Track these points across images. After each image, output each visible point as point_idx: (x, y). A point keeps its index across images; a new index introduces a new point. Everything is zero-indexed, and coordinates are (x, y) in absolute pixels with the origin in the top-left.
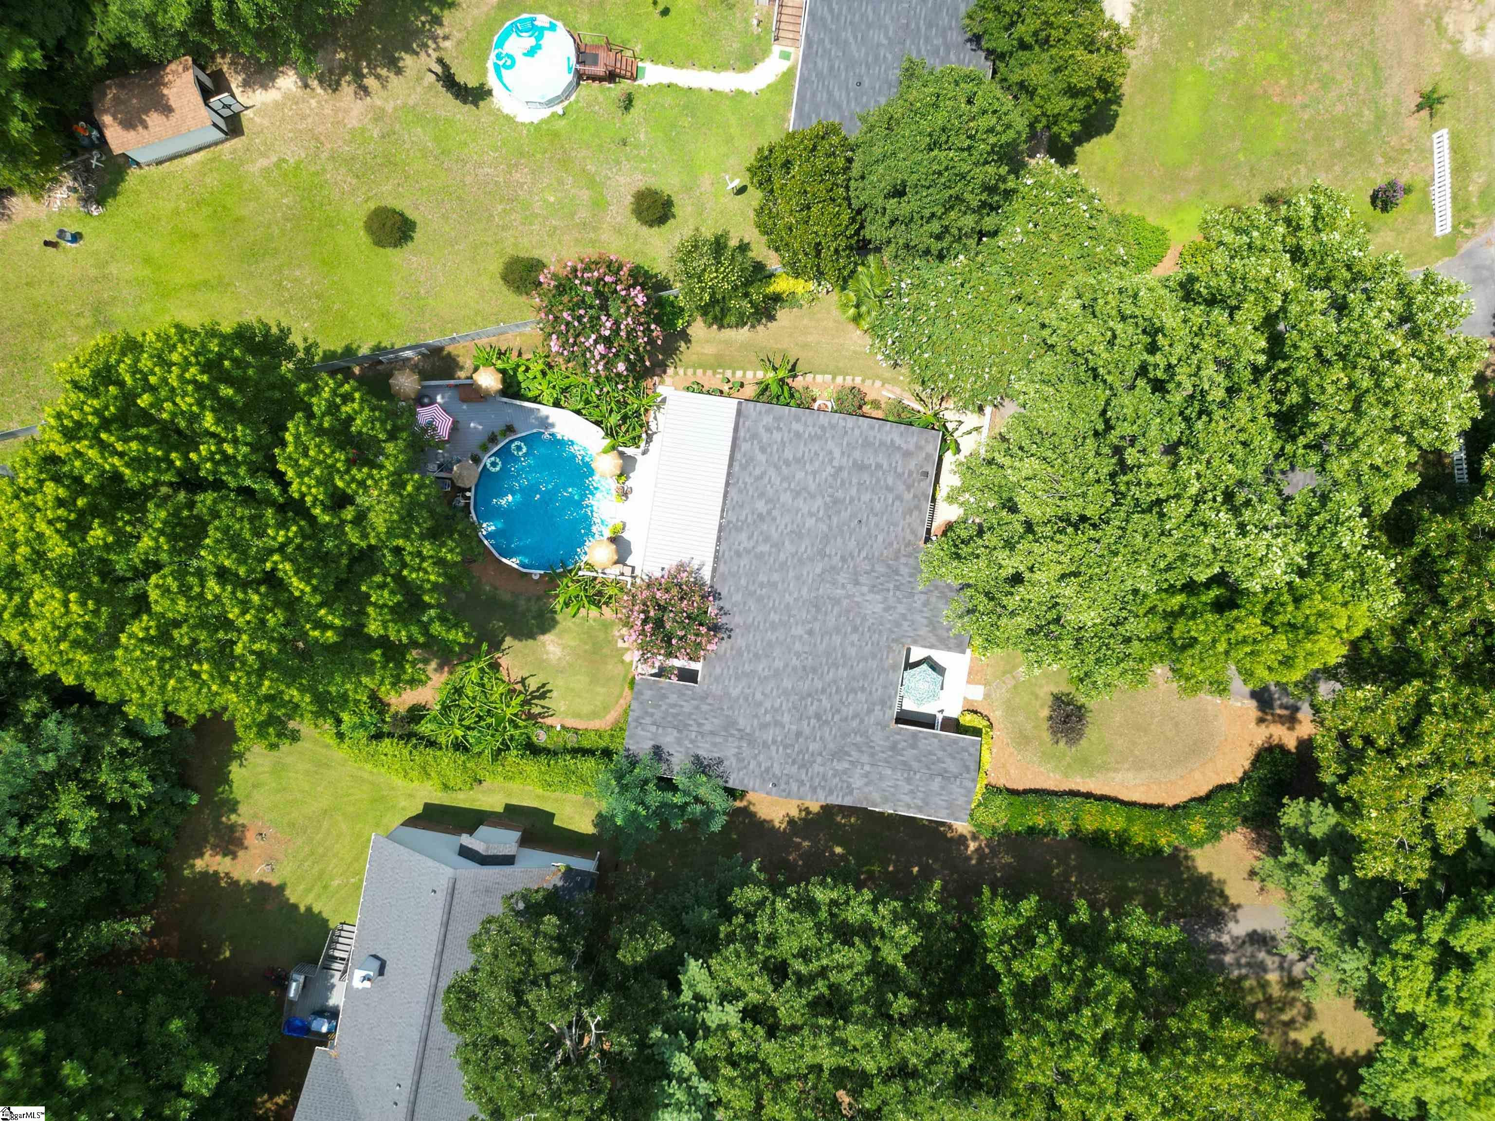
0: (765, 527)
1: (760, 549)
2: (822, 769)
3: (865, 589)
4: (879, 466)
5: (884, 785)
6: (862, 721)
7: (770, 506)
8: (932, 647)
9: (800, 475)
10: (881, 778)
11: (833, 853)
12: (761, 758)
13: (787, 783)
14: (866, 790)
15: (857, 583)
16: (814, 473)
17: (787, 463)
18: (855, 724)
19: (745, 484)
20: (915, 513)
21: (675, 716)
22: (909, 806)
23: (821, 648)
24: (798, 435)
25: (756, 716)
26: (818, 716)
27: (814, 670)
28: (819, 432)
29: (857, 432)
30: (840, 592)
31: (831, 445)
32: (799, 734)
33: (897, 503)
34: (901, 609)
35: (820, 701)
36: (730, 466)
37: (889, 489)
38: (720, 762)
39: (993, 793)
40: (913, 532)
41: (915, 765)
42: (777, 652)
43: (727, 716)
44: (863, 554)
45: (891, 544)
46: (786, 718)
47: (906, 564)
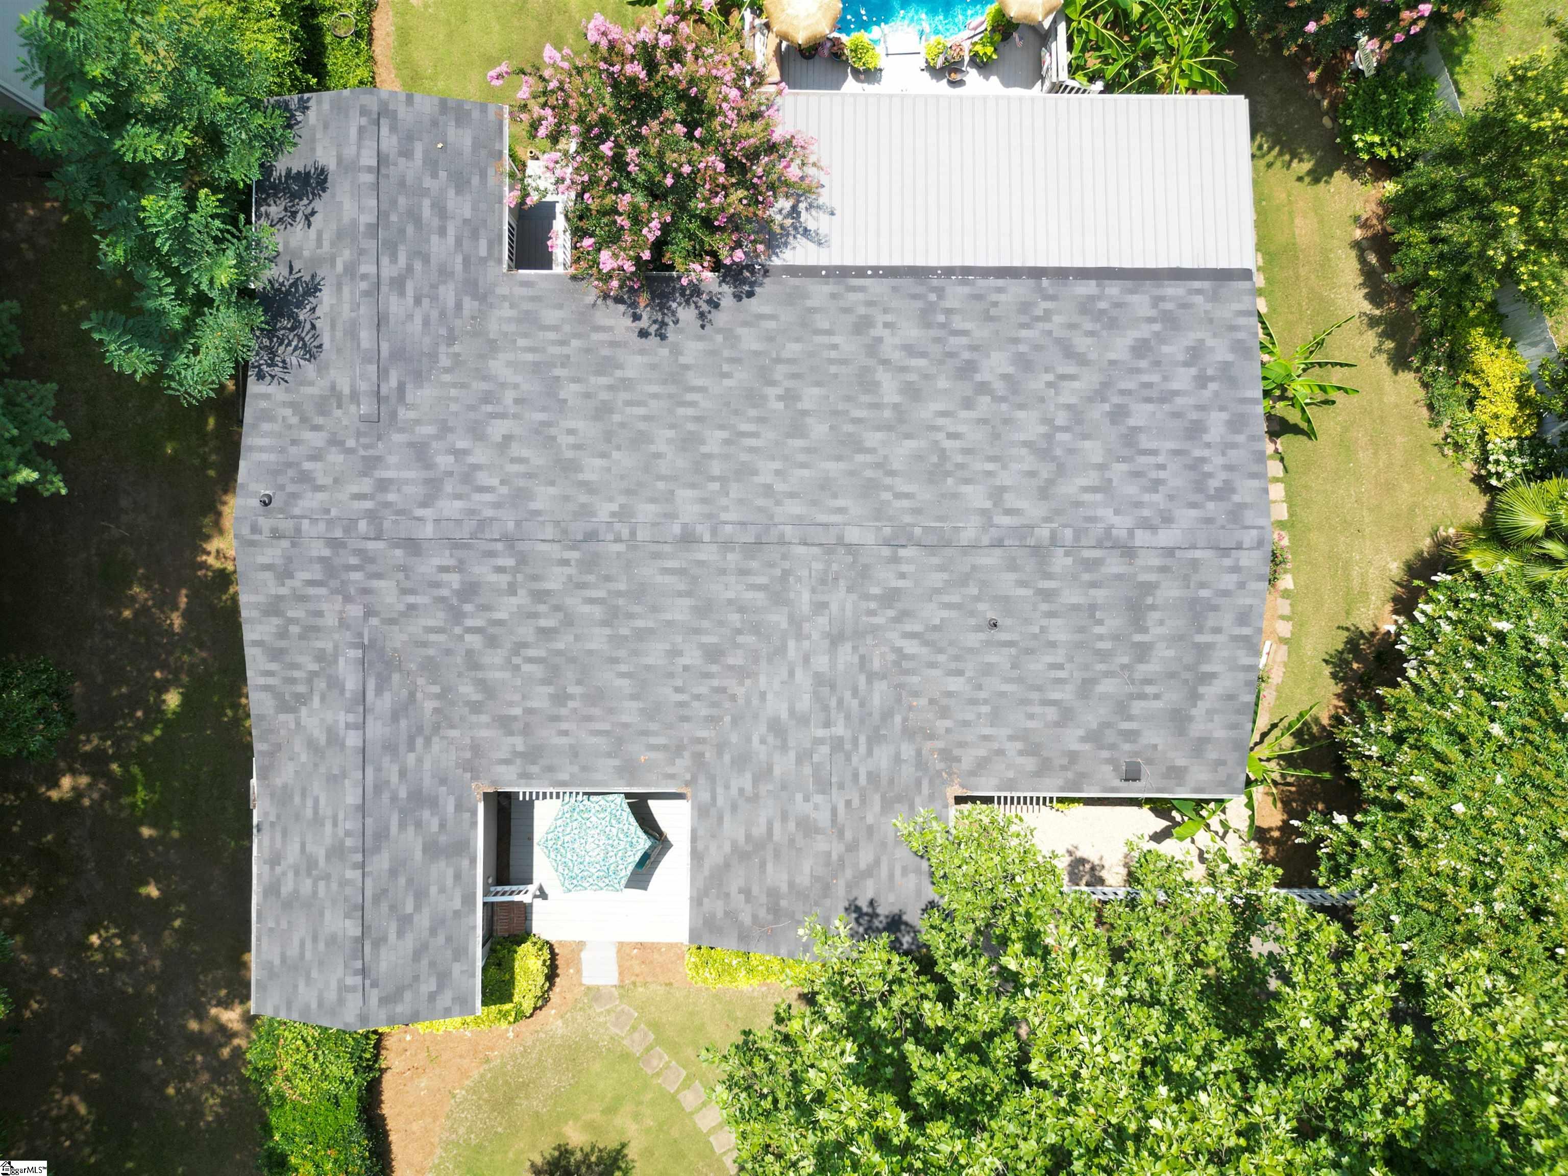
0: (942, 383)
1: (883, 377)
2: (330, 620)
3: (821, 662)
4: (1143, 652)
5: (317, 788)
6: (476, 708)
7: (999, 387)
8: (697, 856)
9: (1094, 451)
10: (334, 780)
11: (162, 687)
12: (335, 457)
13: (276, 535)
14: (298, 746)
15: (835, 639)
16: (1105, 488)
17: (1118, 414)
18: (467, 690)
19: (1047, 316)
20: (1029, 763)
21: (414, 216)
22: (274, 861)
23: (648, 572)
24: (1195, 430)
25: (445, 429)
26: (470, 590)
27: (590, 564)
28: (1214, 484)
29: (1229, 581)
30: (804, 599)
31: (1186, 517)
32: (413, 546)
33: (1052, 713)
34: (784, 765)
35: (512, 590)
36: (1084, 274)
37: (1086, 688)
38: (311, 353)
39: (356, 1056)
40: (982, 765)
41: (381, 863)
42: (624, 459)
43: (433, 356)
44: (911, 647)
45: (944, 713)
46: (451, 507)
47: (897, 759)
